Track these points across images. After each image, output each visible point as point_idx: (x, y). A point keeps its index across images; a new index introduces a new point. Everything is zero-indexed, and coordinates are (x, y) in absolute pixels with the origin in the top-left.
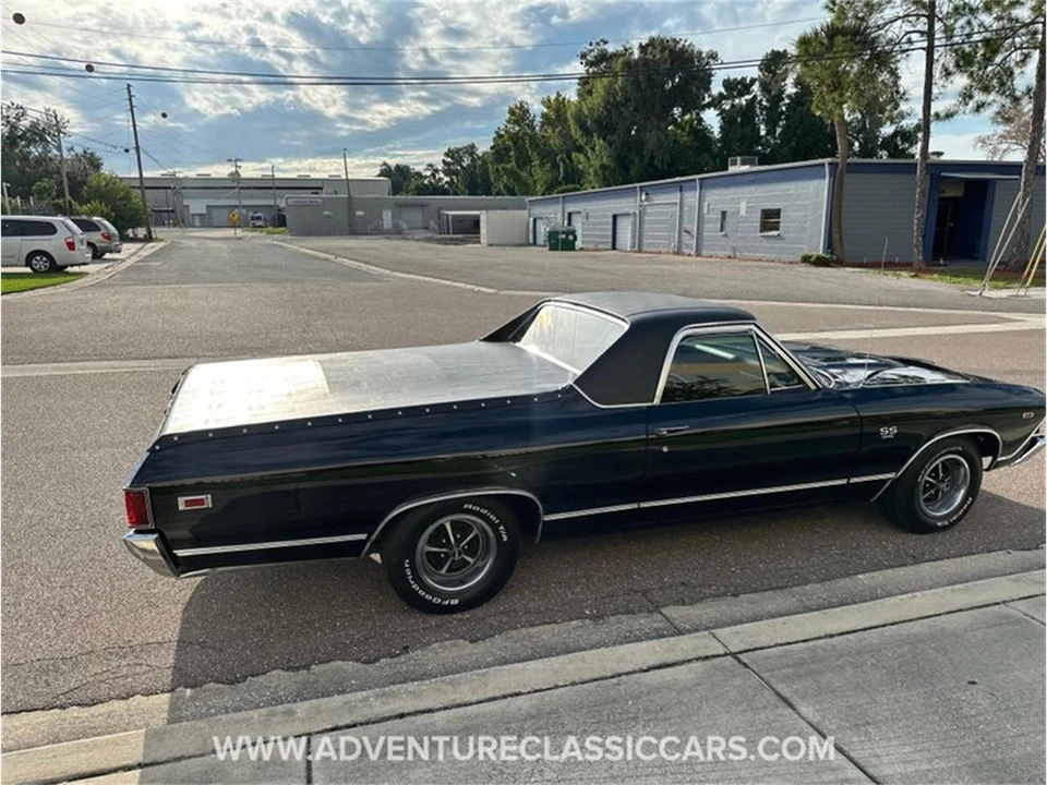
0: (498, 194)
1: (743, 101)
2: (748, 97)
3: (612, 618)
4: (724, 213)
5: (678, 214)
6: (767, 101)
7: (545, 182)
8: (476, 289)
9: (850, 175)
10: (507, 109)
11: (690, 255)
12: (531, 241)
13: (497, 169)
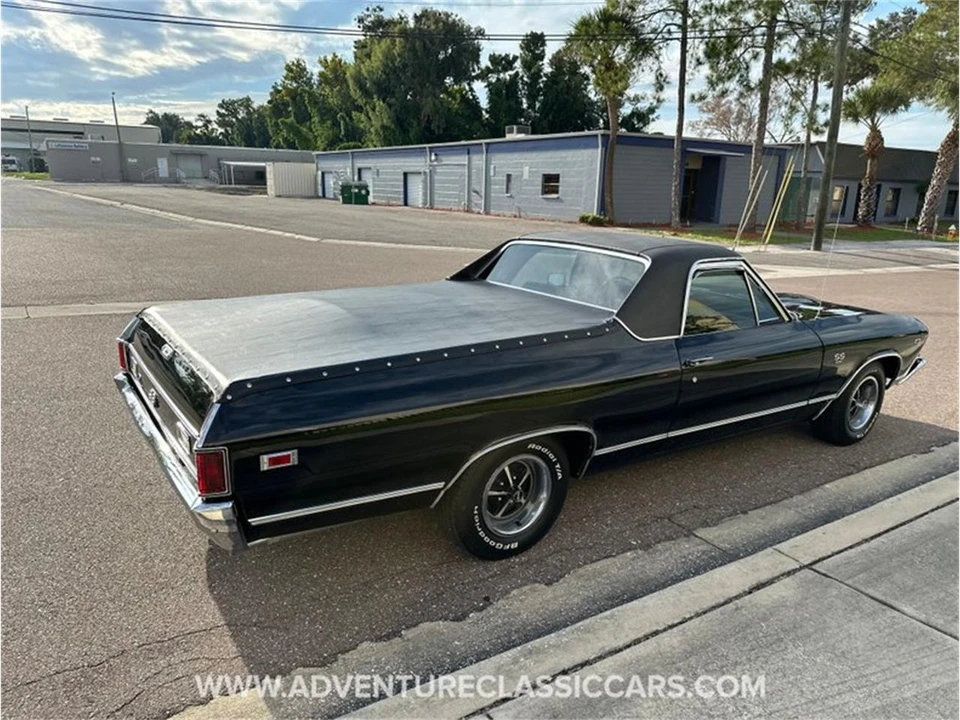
0: (277, 147)
1: (507, 76)
2: (512, 73)
3: (660, 546)
4: (509, 176)
5: (467, 174)
6: (528, 77)
7: (326, 139)
8: (297, 237)
9: (621, 146)
10: (284, 65)
11: (479, 213)
12: (320, 194)
13: (276, 123)
